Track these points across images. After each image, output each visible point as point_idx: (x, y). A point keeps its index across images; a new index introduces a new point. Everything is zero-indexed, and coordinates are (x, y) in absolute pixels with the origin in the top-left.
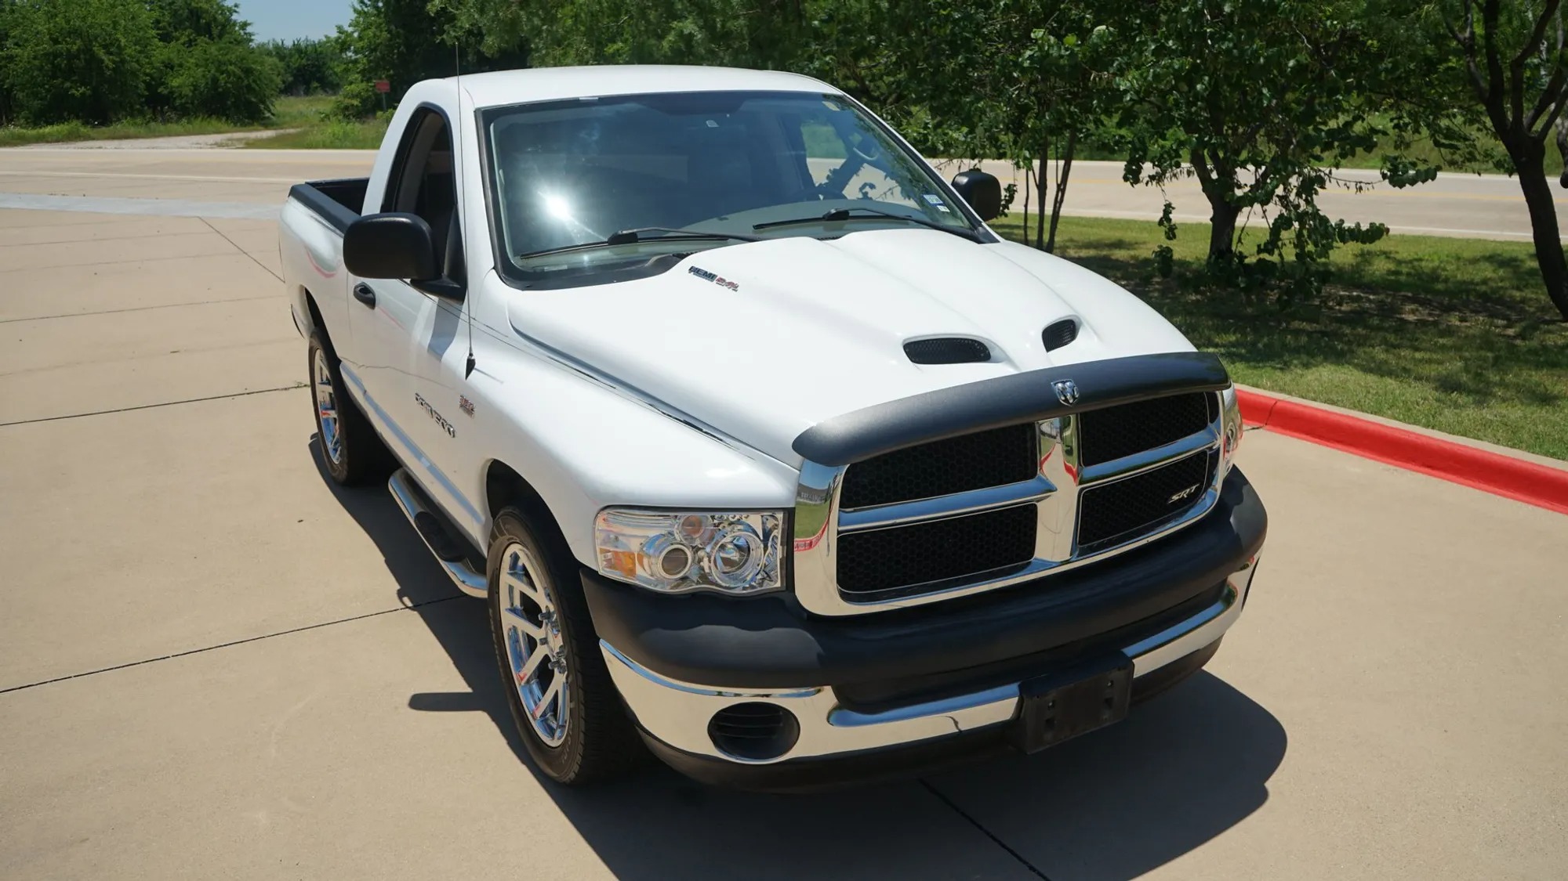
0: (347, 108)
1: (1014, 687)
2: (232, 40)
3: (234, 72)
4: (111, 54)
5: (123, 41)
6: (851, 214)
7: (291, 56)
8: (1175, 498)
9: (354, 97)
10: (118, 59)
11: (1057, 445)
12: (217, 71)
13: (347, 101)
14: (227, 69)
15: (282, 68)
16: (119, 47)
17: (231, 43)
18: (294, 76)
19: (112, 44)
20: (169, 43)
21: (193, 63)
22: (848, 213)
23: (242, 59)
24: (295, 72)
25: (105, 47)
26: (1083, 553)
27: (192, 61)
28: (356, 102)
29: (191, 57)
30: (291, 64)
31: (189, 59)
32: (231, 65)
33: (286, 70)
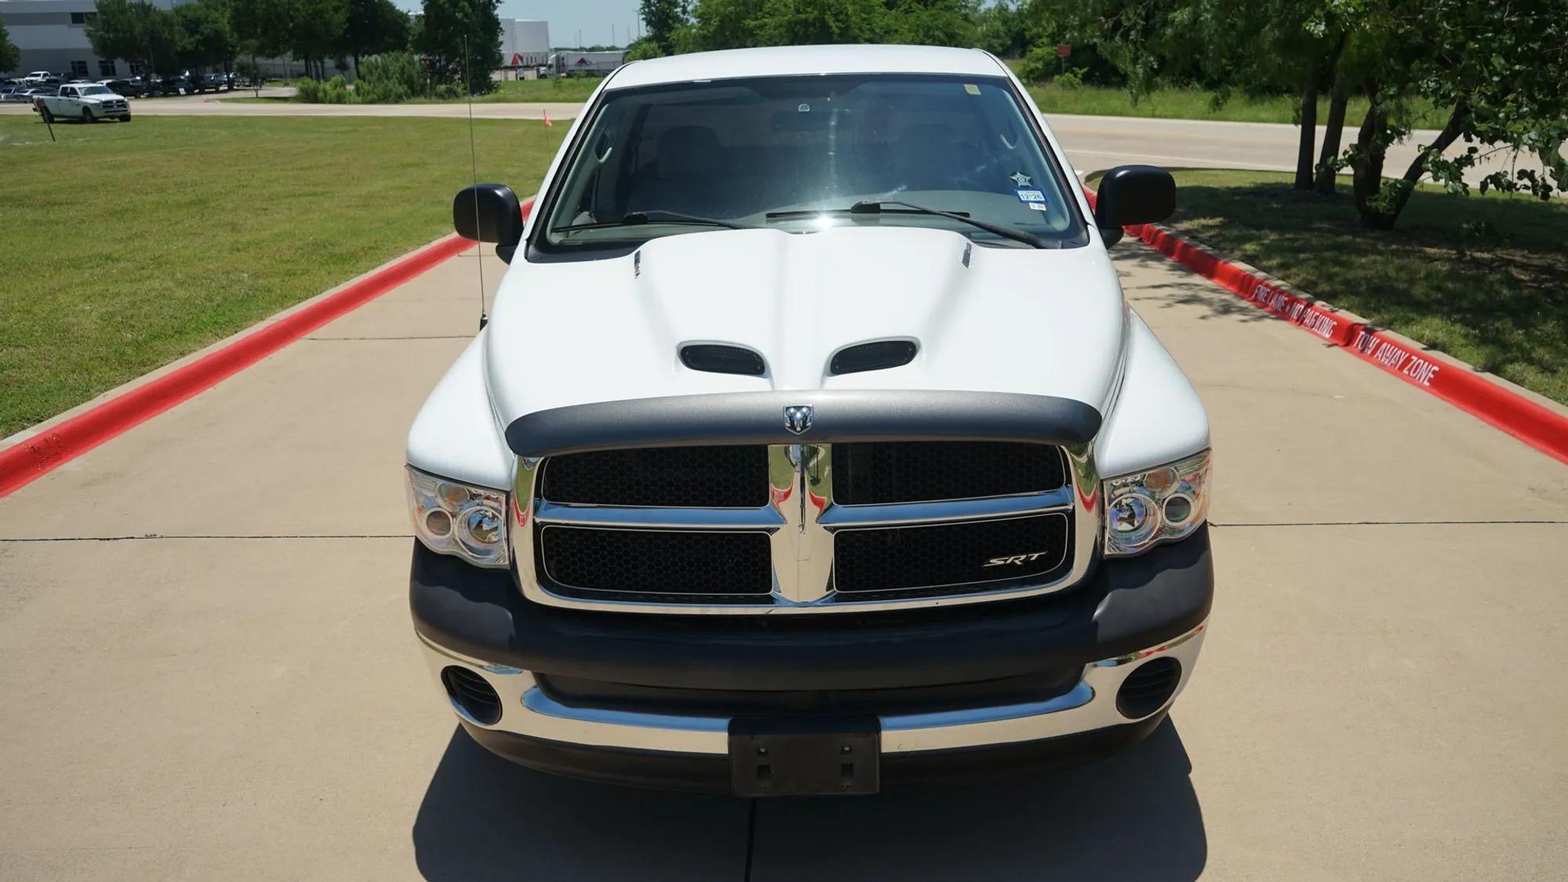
0: (1032, 71)
1: (725, 722)
2: (943, 7)
3: (938, 36)
4: (839, 21)
5: (850, 9)
6: (882, 207)
7: (1013, 19)
8: (996, 562)
9: (1038, 60)
10: (843, 26)
11: (796, 473)
12: (924, 36)
13: (1032, 65)
14: (933, 35)
15: (1003, 32)
16: (847, 14)
17: (941, 9)
18: (1014, 39)
19: (841, 13)
20: (891, 10)
21: (906, 29)
22: (879, 207)
23: (949, 24)
24: (1014, 35)
25: (835, 15)
26: (838, 599)
27: (907, 26)
28: (1040, 65)
29: (905, 24)
30: (1012, 28)
31: (903, 25)
32: (937, 30)
33: (1006, 34)
